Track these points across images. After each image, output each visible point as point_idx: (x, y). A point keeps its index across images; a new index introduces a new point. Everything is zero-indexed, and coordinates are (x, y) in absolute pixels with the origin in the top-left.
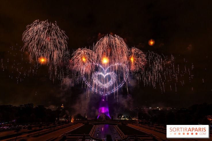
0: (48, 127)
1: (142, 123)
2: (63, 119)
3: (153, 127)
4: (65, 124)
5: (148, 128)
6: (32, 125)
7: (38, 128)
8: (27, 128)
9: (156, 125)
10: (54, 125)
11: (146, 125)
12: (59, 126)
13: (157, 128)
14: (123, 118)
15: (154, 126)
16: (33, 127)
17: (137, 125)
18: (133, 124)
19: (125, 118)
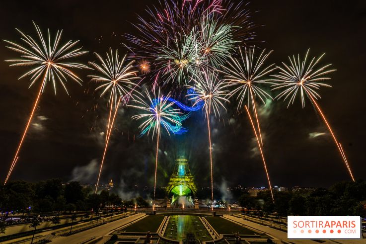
0: (86, 219)
1: (248, 213)
2: (112, 206)
3: (268, 220)
4: (116, 214)
5: (259, 222)
6: (60, 216)
7: (70, 219)
8: (51, 220)
9: (273, 217)
10: (97, 216)
11: (255, 217)
12: (105, 217)
13: (274, 222)
14: (216, 204)
15: (270, 219)
16: (62, 218)
17: (239, 217)
18: (232, 215)
19: (219, 205)
